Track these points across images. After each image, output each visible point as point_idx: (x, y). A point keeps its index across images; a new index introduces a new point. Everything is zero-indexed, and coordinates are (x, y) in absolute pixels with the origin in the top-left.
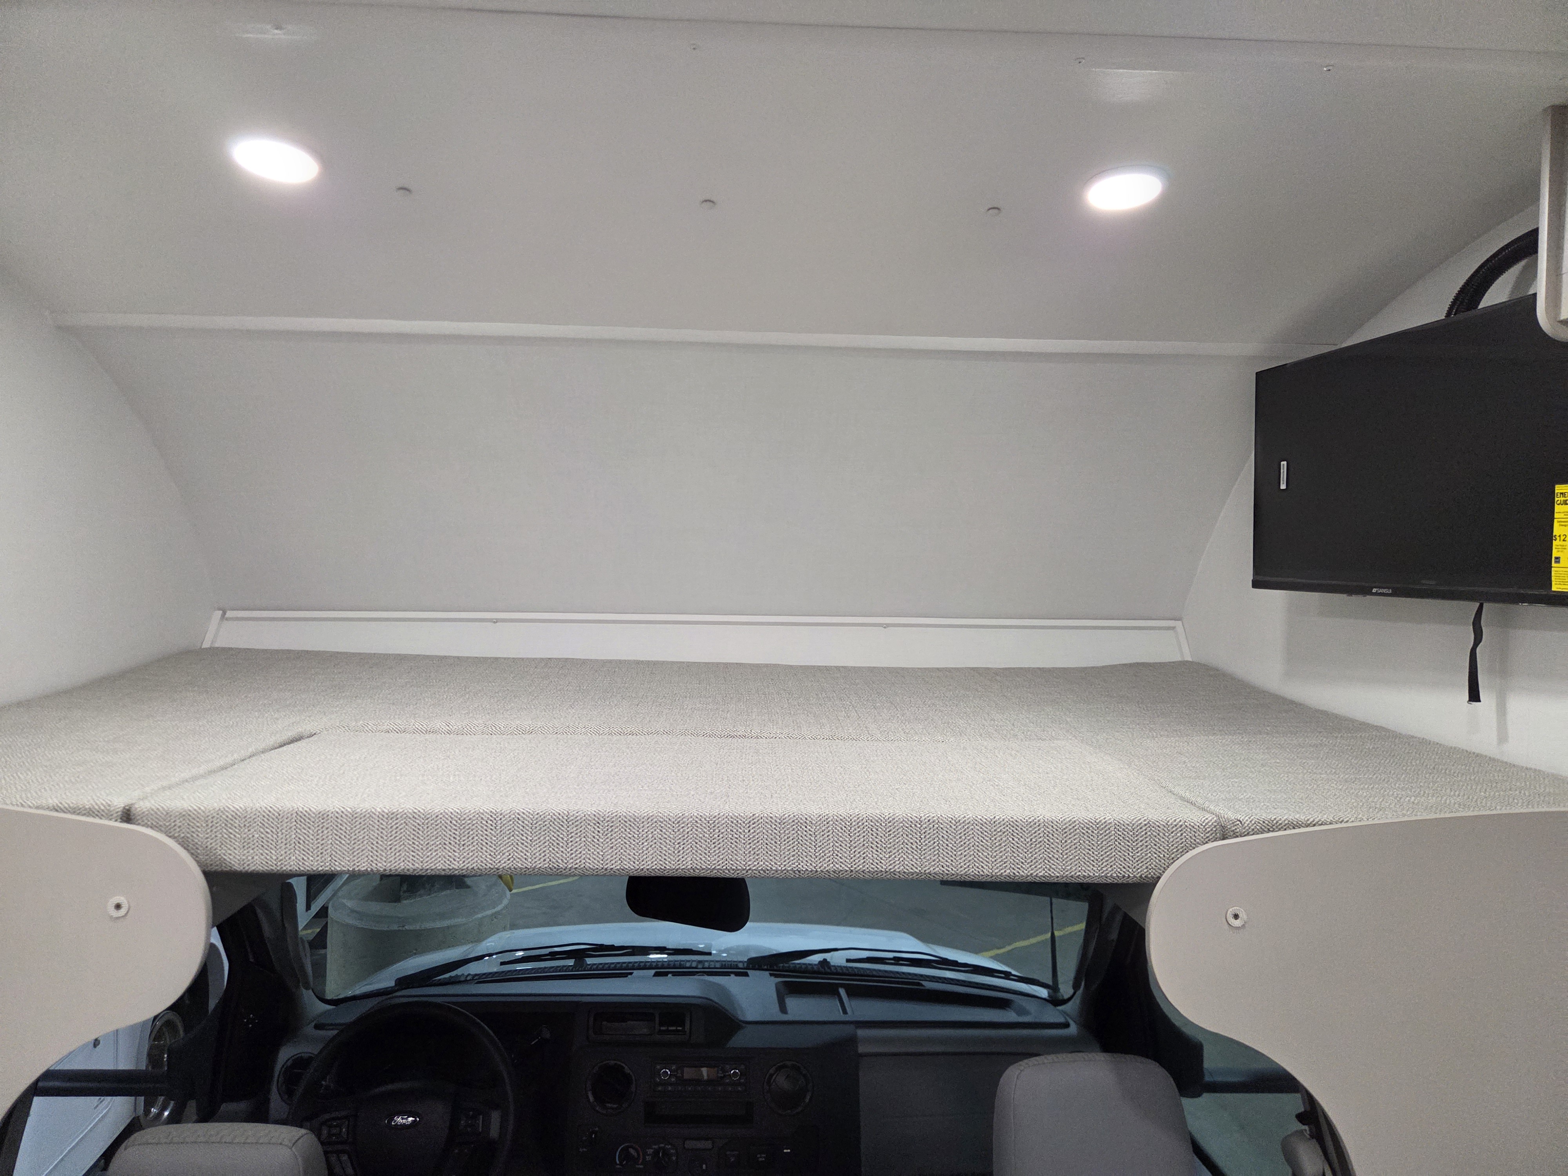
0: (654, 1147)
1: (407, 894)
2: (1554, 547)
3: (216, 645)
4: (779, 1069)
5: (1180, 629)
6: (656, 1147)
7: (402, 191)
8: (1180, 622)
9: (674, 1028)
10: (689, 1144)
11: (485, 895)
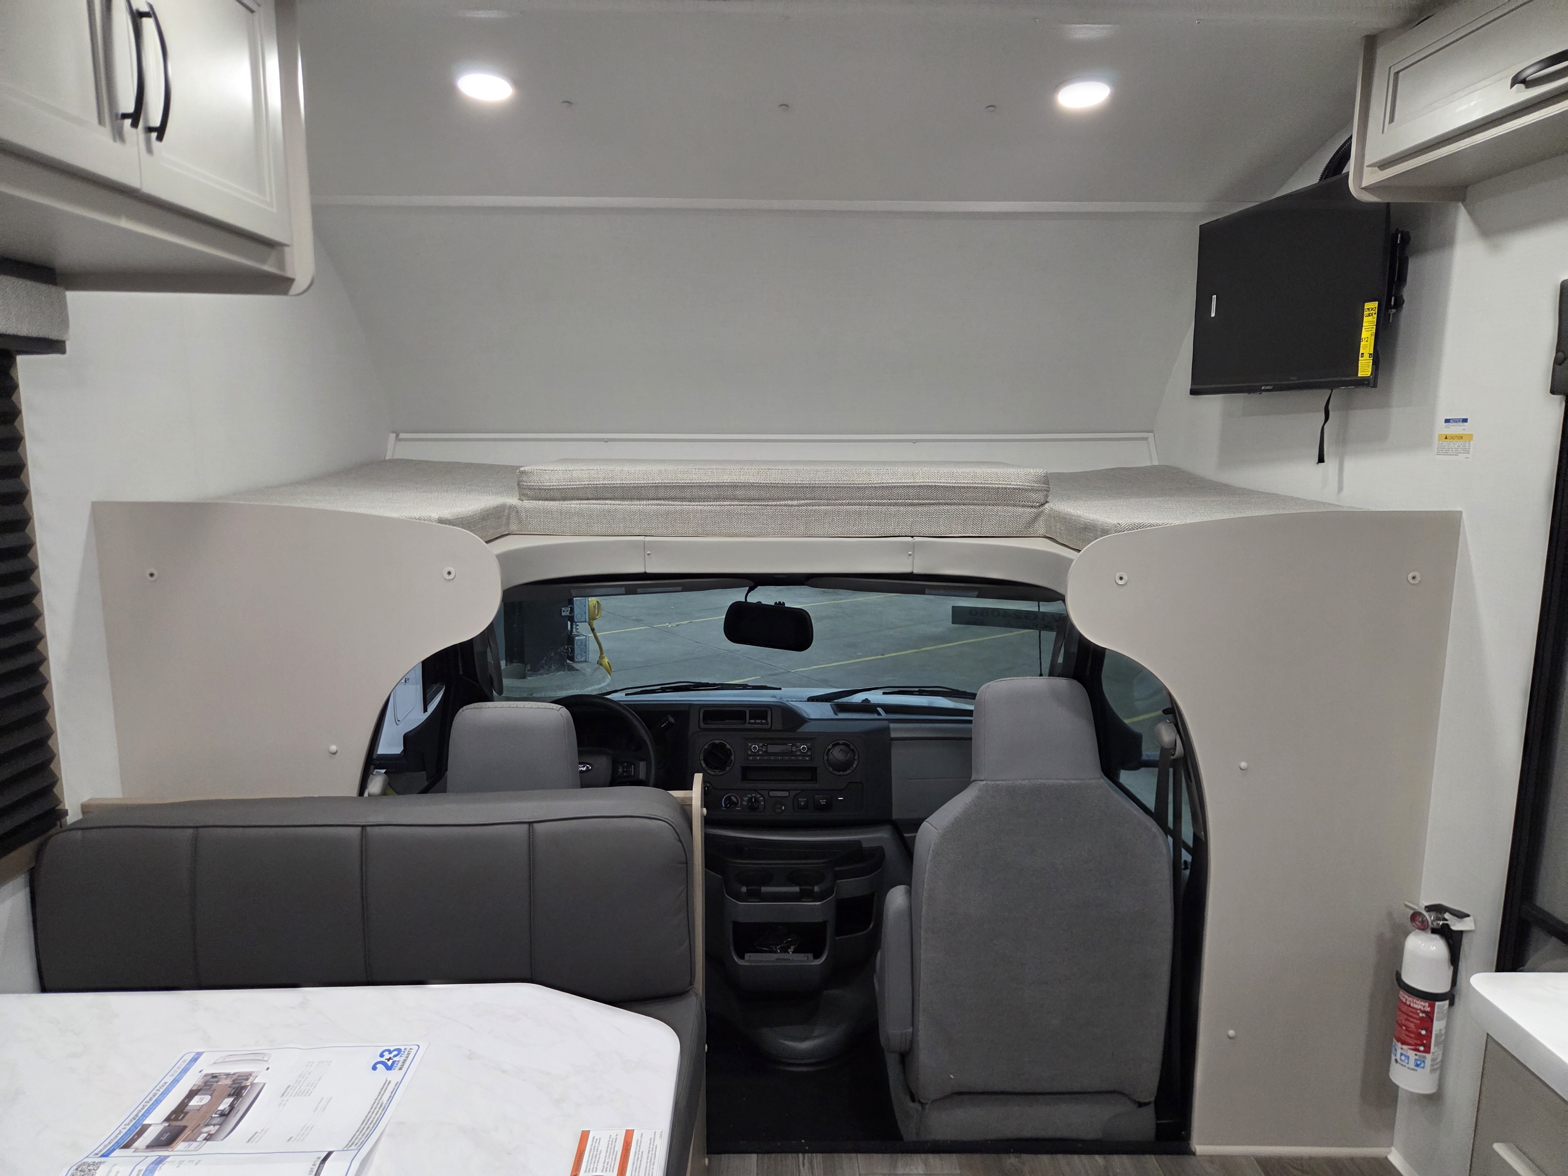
0: (748, 796)
1: (530, 673)
2: (1361, 346)
3: (395, 457)
4: (834, 746)
5: (1151, 440)
6: (750, 796)
7: (566, 104)
8: (1152, 434)
9: (760, 721)
10: (772, 793)
11: (591, 676)
